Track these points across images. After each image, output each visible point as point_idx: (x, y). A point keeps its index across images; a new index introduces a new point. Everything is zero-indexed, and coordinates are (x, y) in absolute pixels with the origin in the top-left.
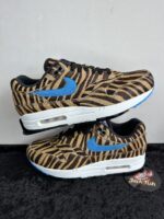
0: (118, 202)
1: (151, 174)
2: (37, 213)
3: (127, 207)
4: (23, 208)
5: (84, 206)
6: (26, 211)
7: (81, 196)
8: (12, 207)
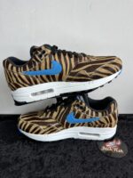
0: (94, 159)
1: (119, 143)
2: (30, 168)
3: (102, 162)
4: (18, 165)
5: (67, 162)
6: (21, 167)
7: (65, 155)
8: (9, 165)
